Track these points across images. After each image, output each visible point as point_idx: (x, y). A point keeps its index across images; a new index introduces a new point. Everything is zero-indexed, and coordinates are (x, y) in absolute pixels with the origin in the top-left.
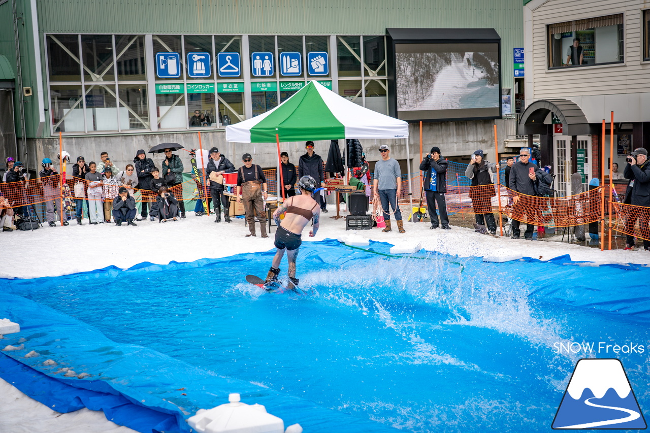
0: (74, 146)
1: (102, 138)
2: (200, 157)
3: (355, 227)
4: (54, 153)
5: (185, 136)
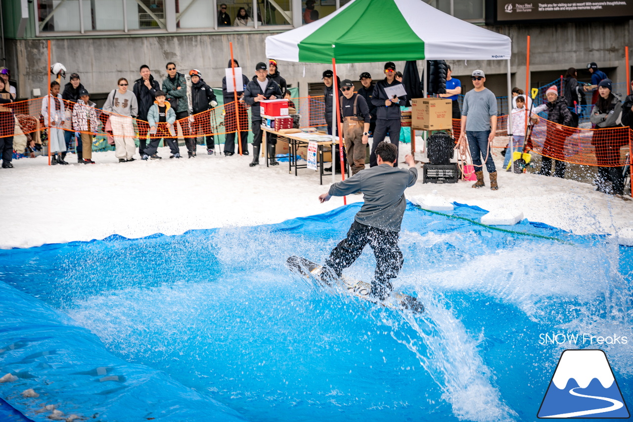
0: (66, 50)
1: (103, 40)
2: (232, 76)
3: (435, 180)
4: (40, 59)
5: (212, 39)
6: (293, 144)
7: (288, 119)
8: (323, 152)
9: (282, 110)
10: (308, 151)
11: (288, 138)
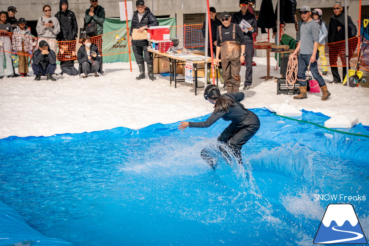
2: (125, 8)
3: (286, 92)
6: (173, 63)
7: (169, 43)
8: (197, 69)
9: (164, 35)
10: (186, 69)
11: (170, 58)
